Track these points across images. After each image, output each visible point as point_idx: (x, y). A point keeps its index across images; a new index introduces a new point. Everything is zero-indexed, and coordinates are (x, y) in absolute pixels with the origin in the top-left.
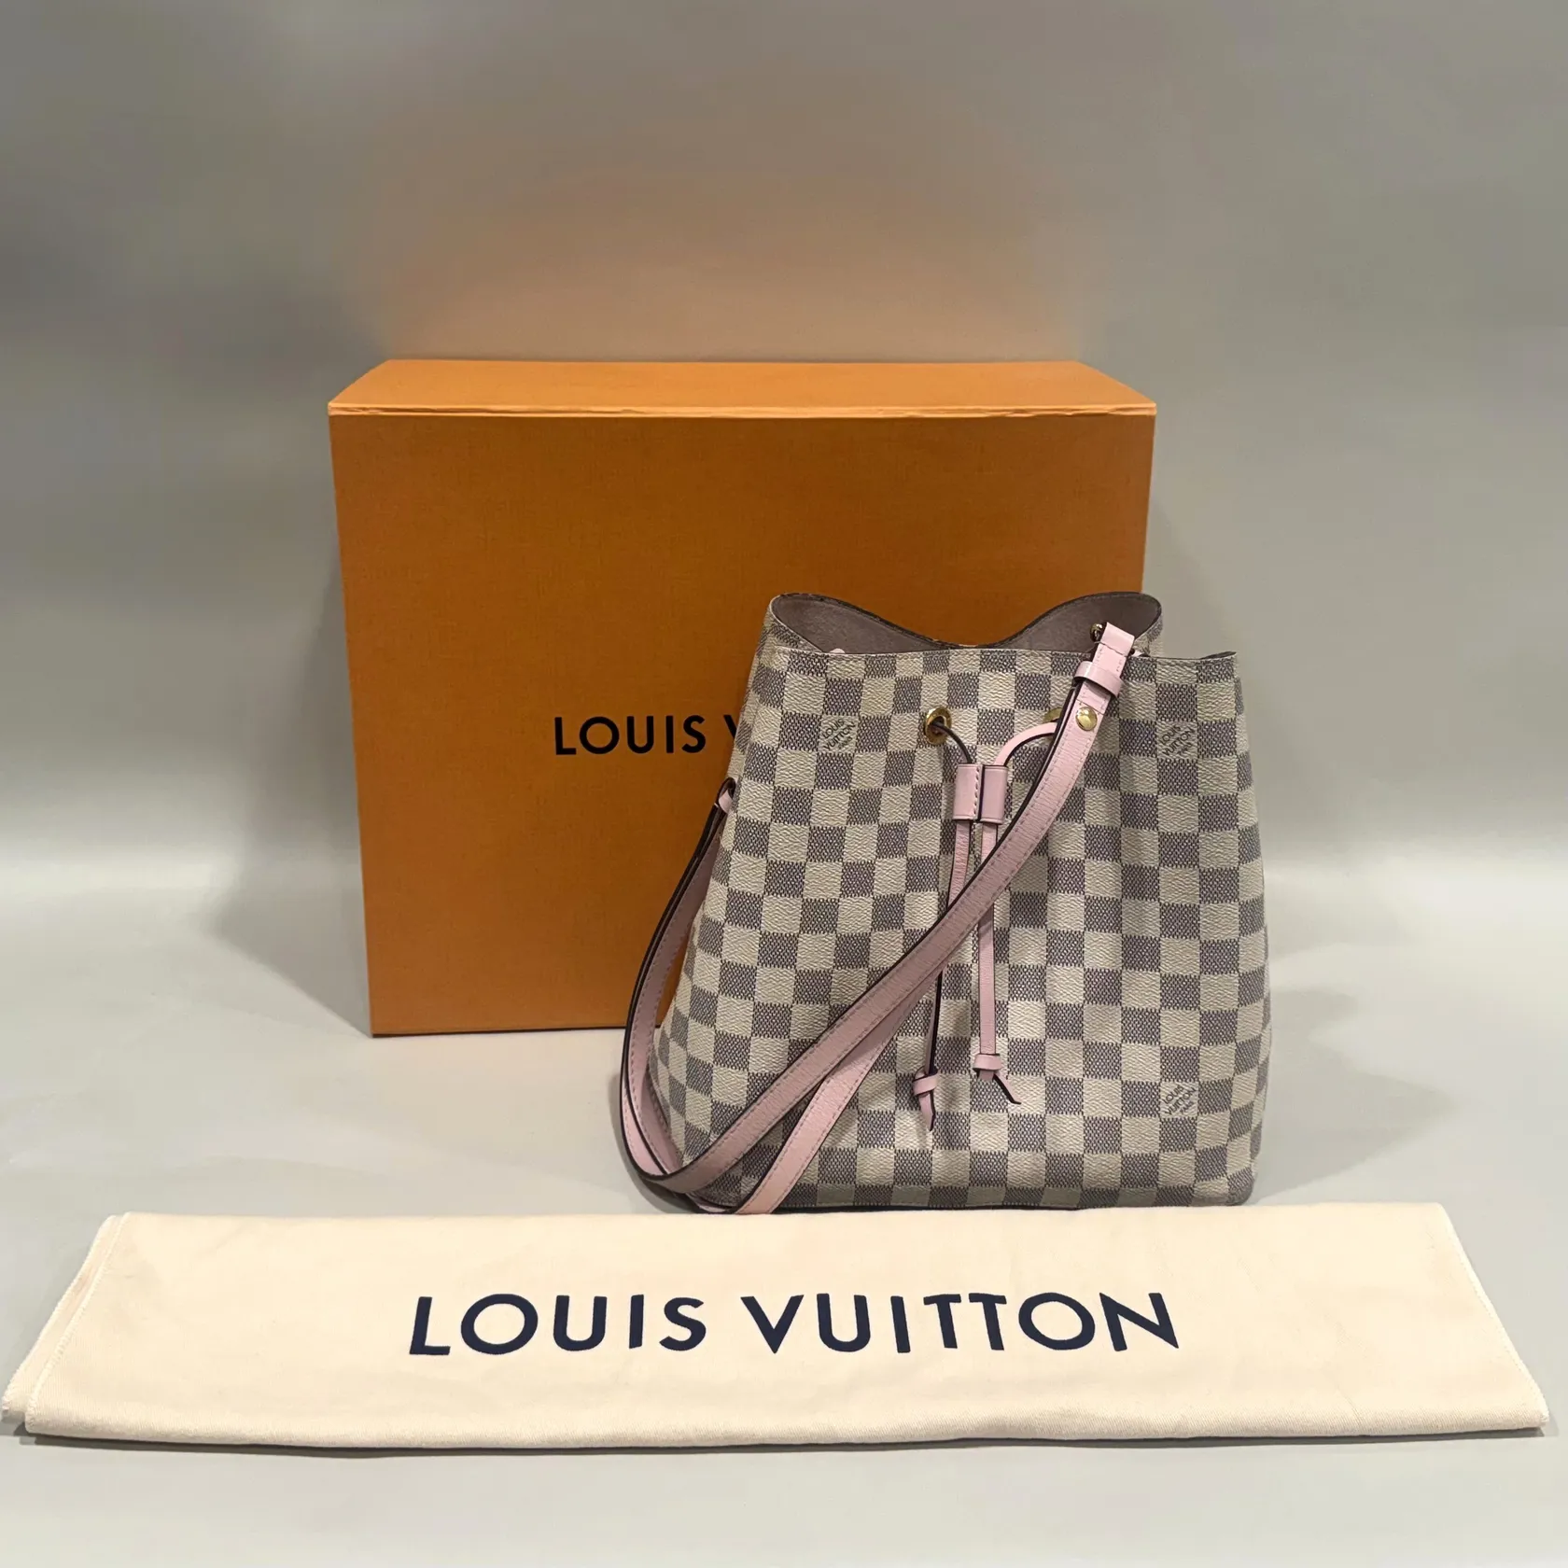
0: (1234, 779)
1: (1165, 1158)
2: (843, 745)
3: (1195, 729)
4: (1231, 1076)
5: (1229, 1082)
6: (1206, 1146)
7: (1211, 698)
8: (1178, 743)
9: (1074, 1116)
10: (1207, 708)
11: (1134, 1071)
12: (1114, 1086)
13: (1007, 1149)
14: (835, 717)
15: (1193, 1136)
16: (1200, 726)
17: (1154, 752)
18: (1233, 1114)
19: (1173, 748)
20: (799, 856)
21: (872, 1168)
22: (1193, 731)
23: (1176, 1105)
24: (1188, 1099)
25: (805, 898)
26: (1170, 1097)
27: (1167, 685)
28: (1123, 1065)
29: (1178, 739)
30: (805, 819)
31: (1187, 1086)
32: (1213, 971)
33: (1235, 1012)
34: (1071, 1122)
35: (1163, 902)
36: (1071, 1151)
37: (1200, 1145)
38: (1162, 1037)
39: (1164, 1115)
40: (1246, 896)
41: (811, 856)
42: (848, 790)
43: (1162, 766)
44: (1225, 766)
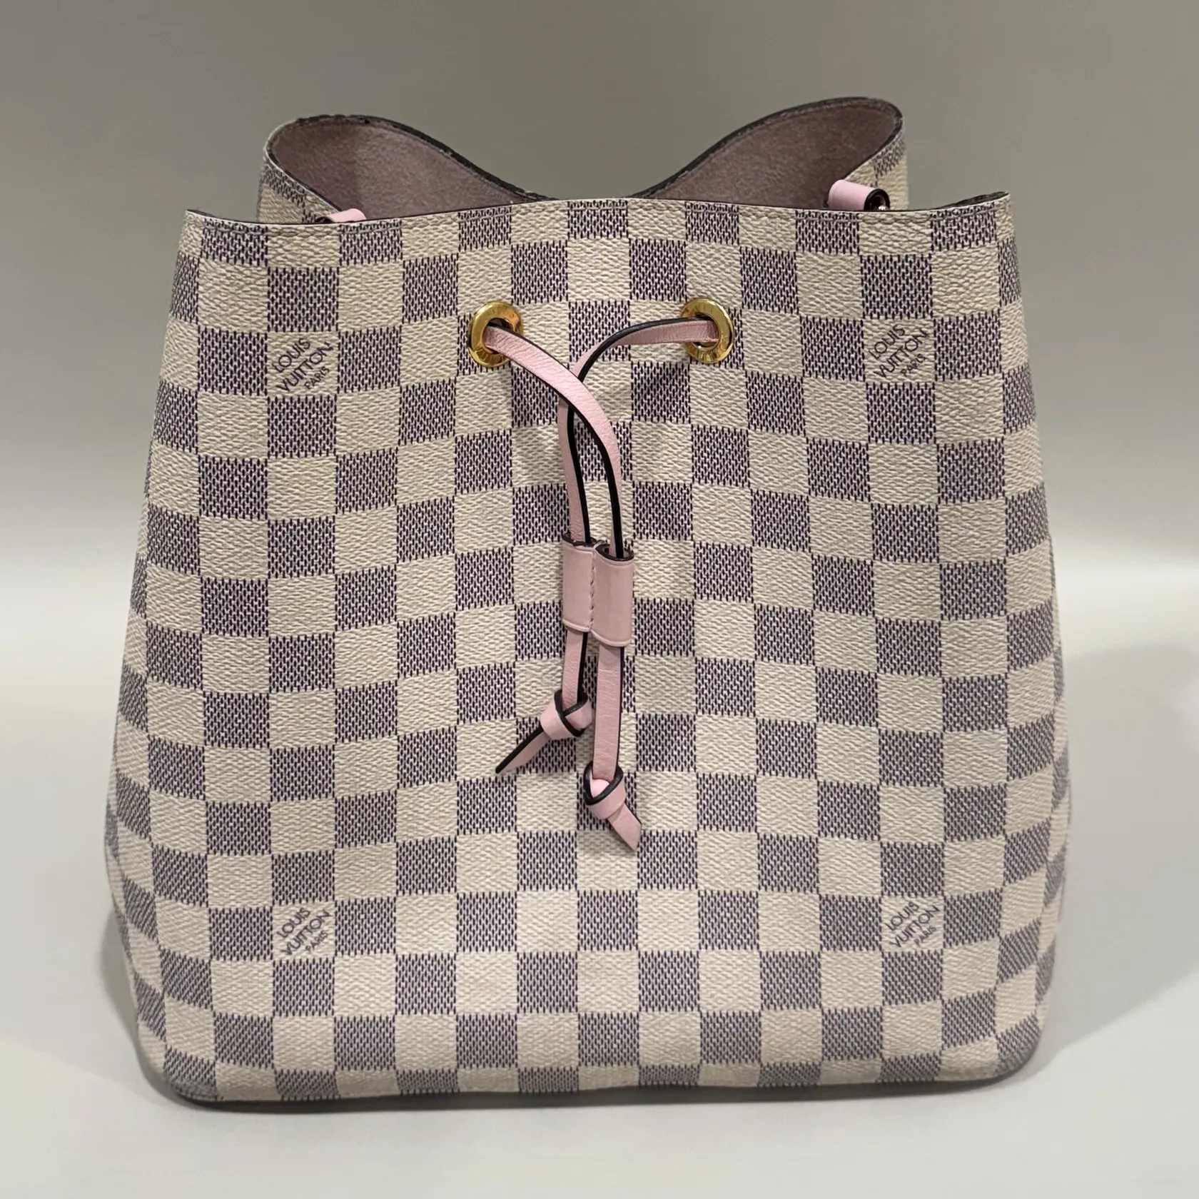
0: (998, 414)
1: (892, 1014)
2: (314, 382)
3: (930, 331)
4: (999, 887)
5: (997, 896)
6: (960, 994)
7: (956, 276)
8: (900, 355)
9: (744, 952)
10: (951, 293)
11: (838, 880)
12: (808, 904)
13: (636, 1008)
14: (293, 336)
15: (938, 979)
16: (939, 326)
17: (860, 372)
18: (1005, 943)
19: (893, 363)
20: (256, 569)
21: (419, 1045)
22: (926, 335)
23: (909, 932)
24: (927, 922)
25: (273, 636)
26: (898, 920)
27: (880, 259)
28: (821, 870)
29: (901, 349)
30: (258, 507)
31: (924, 903)
32: (966, 726)
33: (1002, 790)
34: (740, 962)
35: (880, 618)
36: (741, 1008)
37: (949, 992)
38: (883, 828)
39: (888, 948)
40: (1018, 605)
41: (276, 568)
42: (331, 456)
43: (874, 394)
44: (981, 393)
